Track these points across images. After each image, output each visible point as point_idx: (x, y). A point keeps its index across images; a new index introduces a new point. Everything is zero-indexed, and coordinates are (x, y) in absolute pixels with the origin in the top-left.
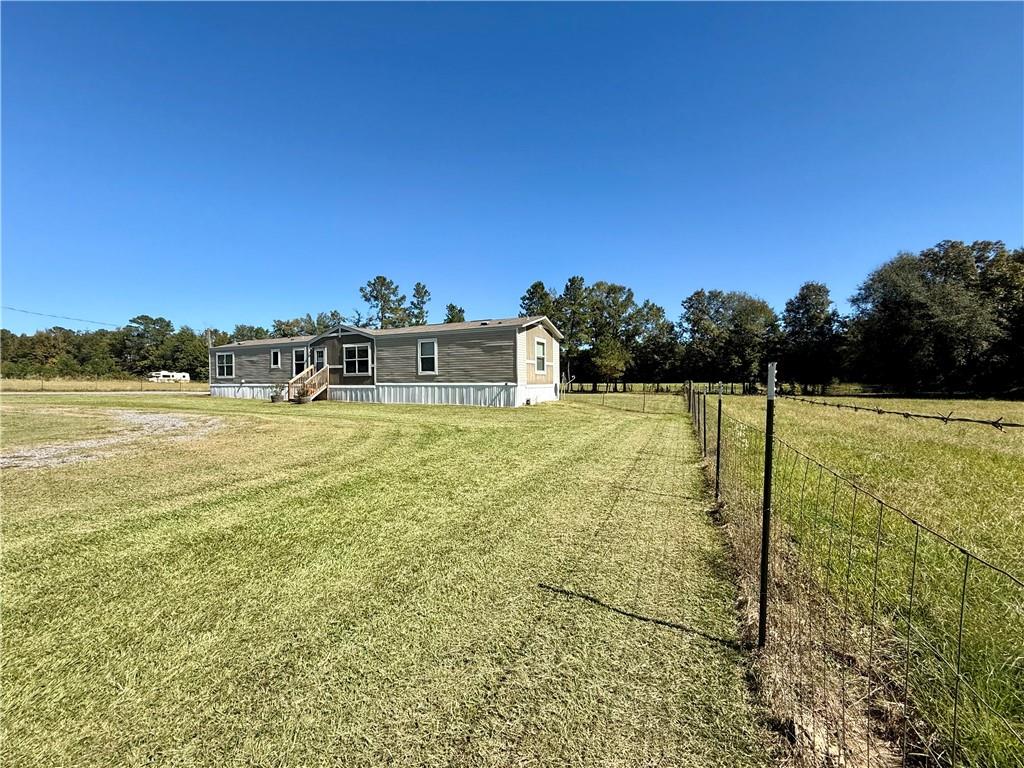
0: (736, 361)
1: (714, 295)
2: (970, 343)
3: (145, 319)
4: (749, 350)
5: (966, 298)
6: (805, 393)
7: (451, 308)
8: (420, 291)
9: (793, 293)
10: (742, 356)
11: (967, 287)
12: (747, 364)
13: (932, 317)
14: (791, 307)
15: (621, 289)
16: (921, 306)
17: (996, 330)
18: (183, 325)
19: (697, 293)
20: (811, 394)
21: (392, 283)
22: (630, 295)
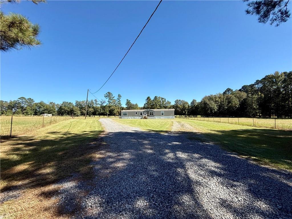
0: (184, 112)
1: (180, 100)
2: (214, 110)
3: (23, 98)
4: (186, 110)
5: (213, 103)
6: (194, 117)
7: (127, 100)
8: (119, 96)
9: (191, 101)
10: (185, 111)
11: (214, 102)
12: (185, 112)
13: (210, 106)
14: (191, 103)
15: (164, 98)
16: (208, 104)
17: (217, 108)
18: (41, 101)
19: (177, 100)
20: (195, 117)
21: (111, 93)
22: (165, 100)
